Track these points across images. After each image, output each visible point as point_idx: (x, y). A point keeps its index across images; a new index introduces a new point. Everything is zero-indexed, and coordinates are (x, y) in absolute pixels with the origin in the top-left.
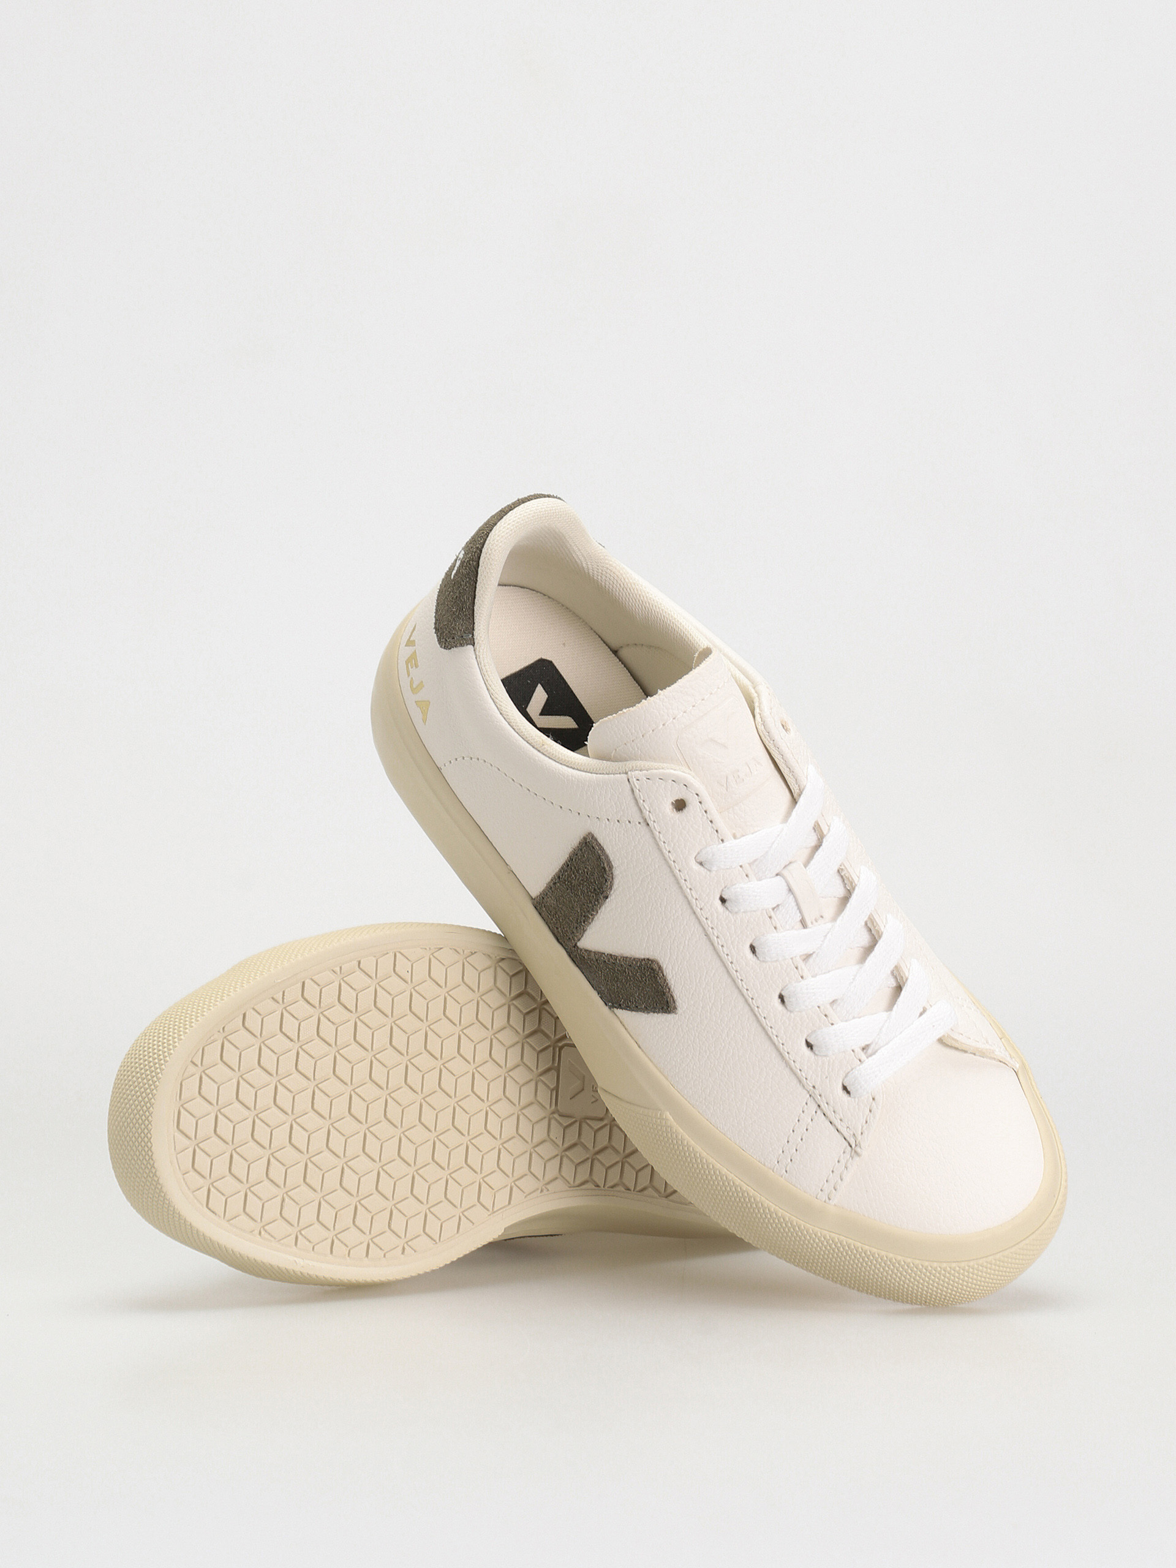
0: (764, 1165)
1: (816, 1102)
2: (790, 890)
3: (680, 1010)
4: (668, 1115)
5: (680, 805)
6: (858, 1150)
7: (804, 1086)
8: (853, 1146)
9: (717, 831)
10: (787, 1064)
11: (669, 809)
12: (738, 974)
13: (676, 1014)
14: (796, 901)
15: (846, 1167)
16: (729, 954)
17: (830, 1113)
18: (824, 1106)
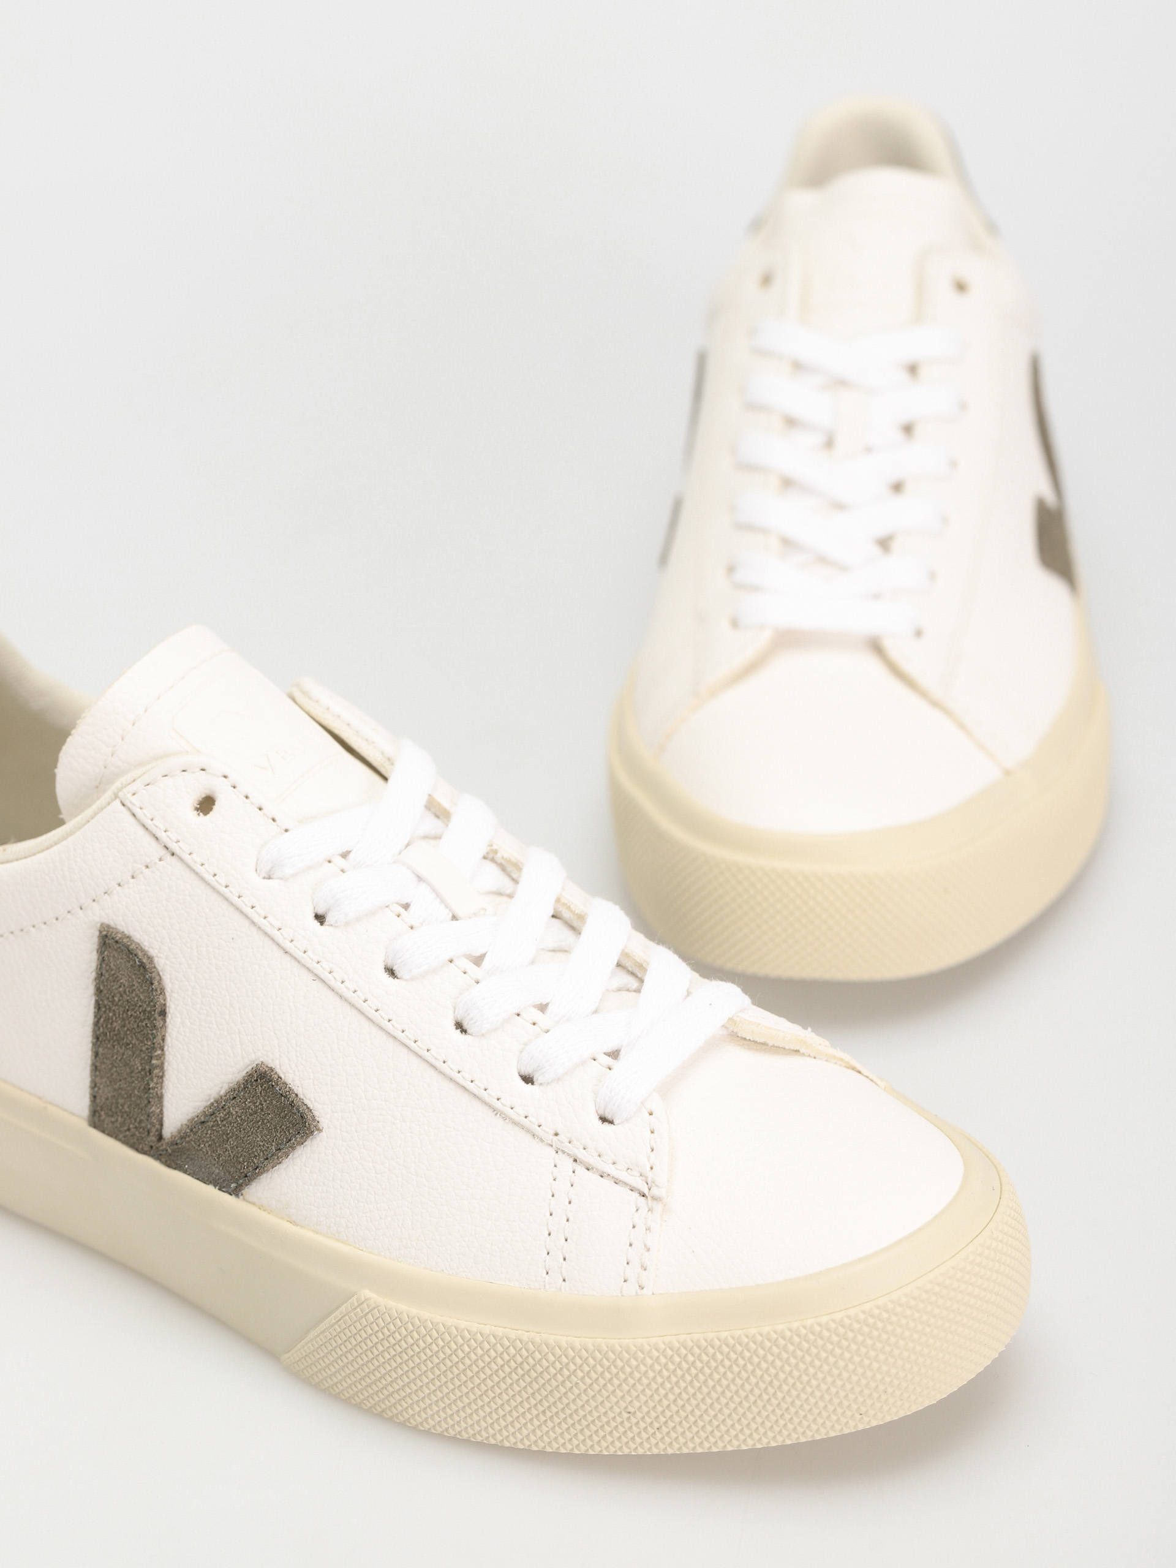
0: (530, 1288)
1: (568, 1155)
2: (420, 878)
3: (324, 1122)
4: (367, 1293)
5: (206, 805)
6: (655, 1191)
7: (542, 1140)
8: (646, 1191)
9: (274, 820)
10: (505, 1117)
11: (194, 817)
12: (382, 1014)
13: (319, 1130)
14: (434, 890)
15: (648, 1229)
16: (357, 989)
17: (593, 1161)
18: (581, 1154)
